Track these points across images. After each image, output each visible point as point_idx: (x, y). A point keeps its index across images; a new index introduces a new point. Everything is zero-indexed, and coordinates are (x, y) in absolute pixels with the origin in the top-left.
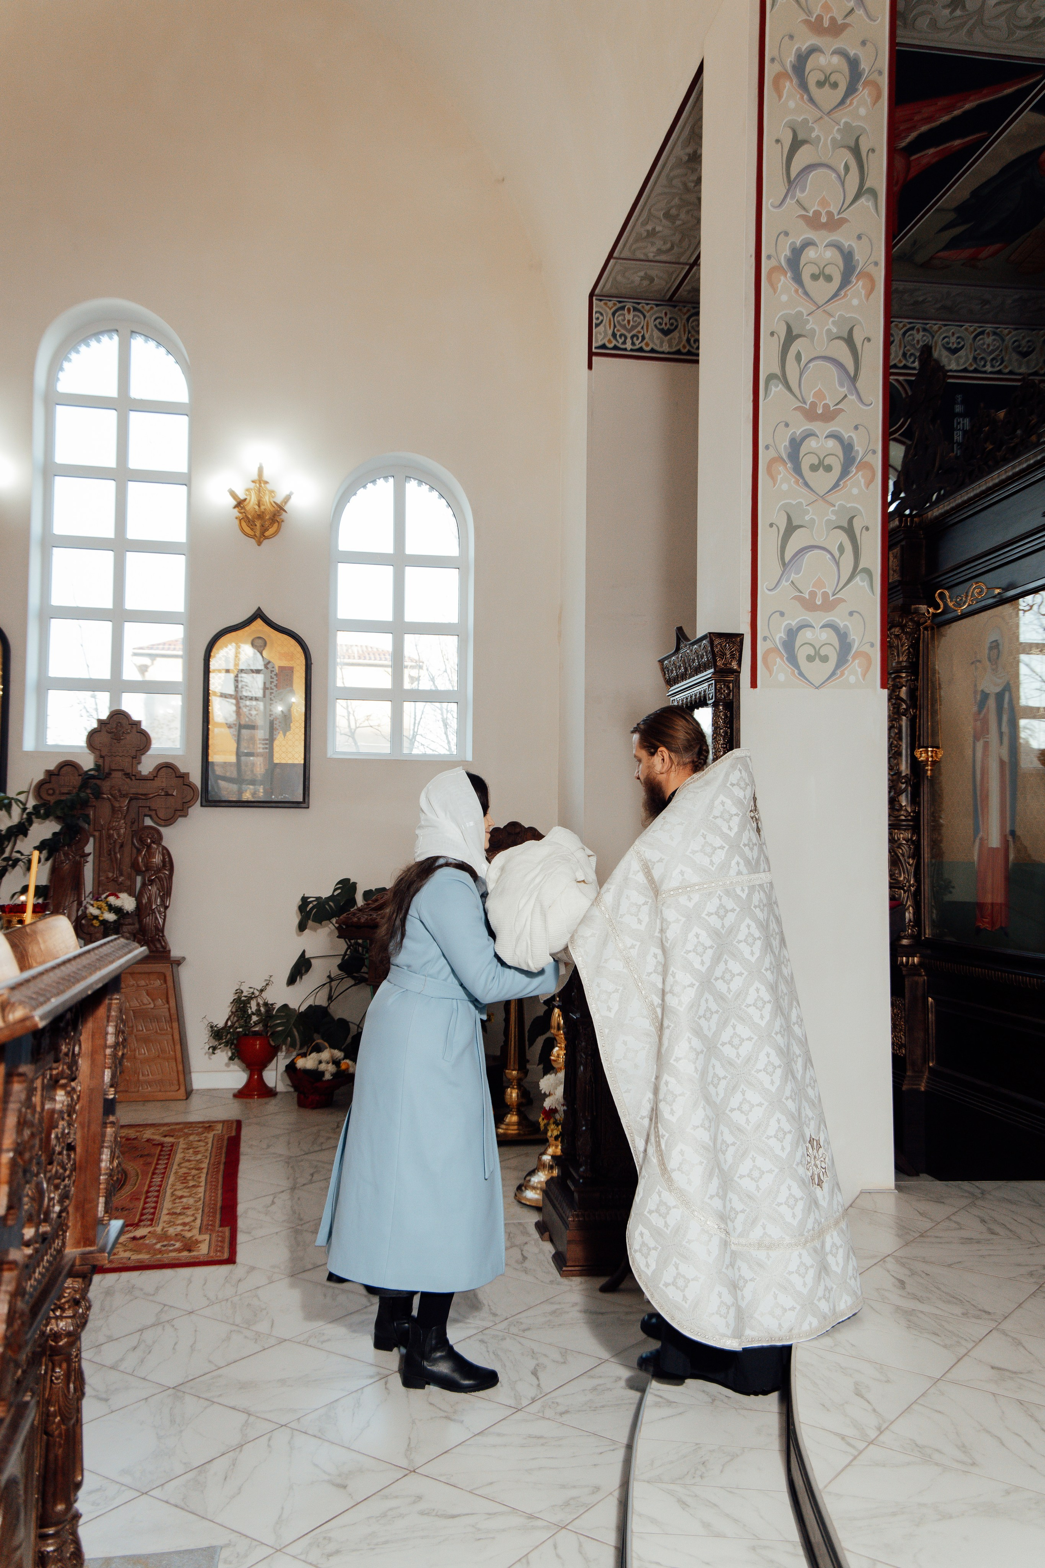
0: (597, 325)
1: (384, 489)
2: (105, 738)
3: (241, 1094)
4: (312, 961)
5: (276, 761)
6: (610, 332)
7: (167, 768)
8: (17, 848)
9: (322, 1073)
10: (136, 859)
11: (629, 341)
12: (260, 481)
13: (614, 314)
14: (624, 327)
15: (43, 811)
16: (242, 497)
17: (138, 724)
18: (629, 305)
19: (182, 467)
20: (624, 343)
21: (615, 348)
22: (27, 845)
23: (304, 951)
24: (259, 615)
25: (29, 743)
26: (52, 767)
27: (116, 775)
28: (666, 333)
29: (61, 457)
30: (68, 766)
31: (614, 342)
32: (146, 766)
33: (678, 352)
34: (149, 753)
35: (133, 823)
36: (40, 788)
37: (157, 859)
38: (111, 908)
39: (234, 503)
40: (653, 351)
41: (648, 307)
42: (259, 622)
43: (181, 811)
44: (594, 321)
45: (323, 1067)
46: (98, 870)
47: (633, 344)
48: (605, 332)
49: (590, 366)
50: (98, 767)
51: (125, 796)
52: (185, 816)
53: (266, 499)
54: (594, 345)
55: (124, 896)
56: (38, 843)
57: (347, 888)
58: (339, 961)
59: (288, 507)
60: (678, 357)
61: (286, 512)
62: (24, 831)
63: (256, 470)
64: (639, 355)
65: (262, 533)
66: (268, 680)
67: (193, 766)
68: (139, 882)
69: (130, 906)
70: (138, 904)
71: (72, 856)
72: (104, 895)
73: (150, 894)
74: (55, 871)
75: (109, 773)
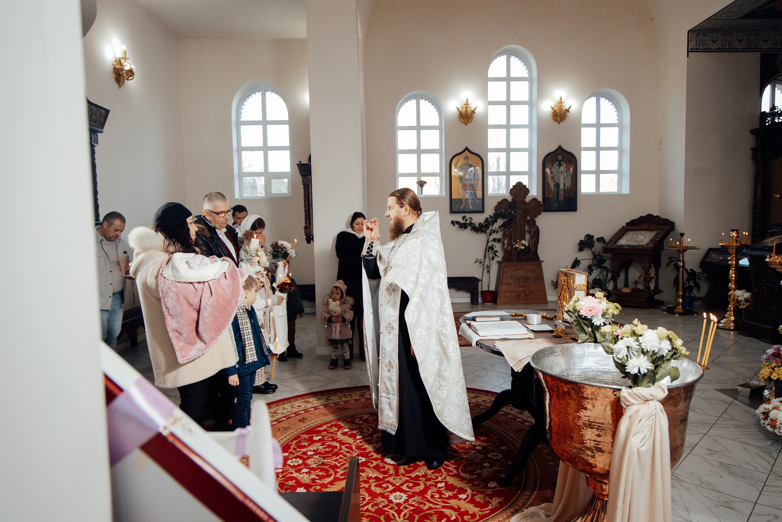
0: (690, 41)
1: (593, 100)
4: (580, 261)
5: (566, 196)
6: (695, 43)
7: (534, 200)
10: (528, 229)
11: (701, 46)
12: (561, 102)
13: (696, 37)
14: (700, 41)
16: (554, 108)
18: (701, 33)
20: (700, 47)
21: (696, 49)
22: (496, 225)
23: (577, 258)
24: (560, 148)
26: (499, 201)
28: (714, 42)
29: (490, 99)
30: (505, 200)
31: (696, 47)
32: (528, 199)
37: (534, 229)
38: (523, 245)
40: (710, 49)
41: (708, 34)
44: (689, 40)
47: (703, 47)
48: (693, 43)
49: (688, 56)
53: (562, 108)
54: (689, 48)
56: (500, 225)
57: (589, 237)
58: (591, 260)
59: (569, 110)
60: (719, 50)
61: (569, 112)
62: (496, 221)
63: (559, 99)
64: (705, 50)
65: (560, 120)
66: (563, 169)
67: (540, 199)
68: (527, 236)
69: (527, 244)
70: (529, 243)
71: (510, 229)
72: (519, 241)
73: (534, 240)
74: (504, 234)
75: (517, 202)
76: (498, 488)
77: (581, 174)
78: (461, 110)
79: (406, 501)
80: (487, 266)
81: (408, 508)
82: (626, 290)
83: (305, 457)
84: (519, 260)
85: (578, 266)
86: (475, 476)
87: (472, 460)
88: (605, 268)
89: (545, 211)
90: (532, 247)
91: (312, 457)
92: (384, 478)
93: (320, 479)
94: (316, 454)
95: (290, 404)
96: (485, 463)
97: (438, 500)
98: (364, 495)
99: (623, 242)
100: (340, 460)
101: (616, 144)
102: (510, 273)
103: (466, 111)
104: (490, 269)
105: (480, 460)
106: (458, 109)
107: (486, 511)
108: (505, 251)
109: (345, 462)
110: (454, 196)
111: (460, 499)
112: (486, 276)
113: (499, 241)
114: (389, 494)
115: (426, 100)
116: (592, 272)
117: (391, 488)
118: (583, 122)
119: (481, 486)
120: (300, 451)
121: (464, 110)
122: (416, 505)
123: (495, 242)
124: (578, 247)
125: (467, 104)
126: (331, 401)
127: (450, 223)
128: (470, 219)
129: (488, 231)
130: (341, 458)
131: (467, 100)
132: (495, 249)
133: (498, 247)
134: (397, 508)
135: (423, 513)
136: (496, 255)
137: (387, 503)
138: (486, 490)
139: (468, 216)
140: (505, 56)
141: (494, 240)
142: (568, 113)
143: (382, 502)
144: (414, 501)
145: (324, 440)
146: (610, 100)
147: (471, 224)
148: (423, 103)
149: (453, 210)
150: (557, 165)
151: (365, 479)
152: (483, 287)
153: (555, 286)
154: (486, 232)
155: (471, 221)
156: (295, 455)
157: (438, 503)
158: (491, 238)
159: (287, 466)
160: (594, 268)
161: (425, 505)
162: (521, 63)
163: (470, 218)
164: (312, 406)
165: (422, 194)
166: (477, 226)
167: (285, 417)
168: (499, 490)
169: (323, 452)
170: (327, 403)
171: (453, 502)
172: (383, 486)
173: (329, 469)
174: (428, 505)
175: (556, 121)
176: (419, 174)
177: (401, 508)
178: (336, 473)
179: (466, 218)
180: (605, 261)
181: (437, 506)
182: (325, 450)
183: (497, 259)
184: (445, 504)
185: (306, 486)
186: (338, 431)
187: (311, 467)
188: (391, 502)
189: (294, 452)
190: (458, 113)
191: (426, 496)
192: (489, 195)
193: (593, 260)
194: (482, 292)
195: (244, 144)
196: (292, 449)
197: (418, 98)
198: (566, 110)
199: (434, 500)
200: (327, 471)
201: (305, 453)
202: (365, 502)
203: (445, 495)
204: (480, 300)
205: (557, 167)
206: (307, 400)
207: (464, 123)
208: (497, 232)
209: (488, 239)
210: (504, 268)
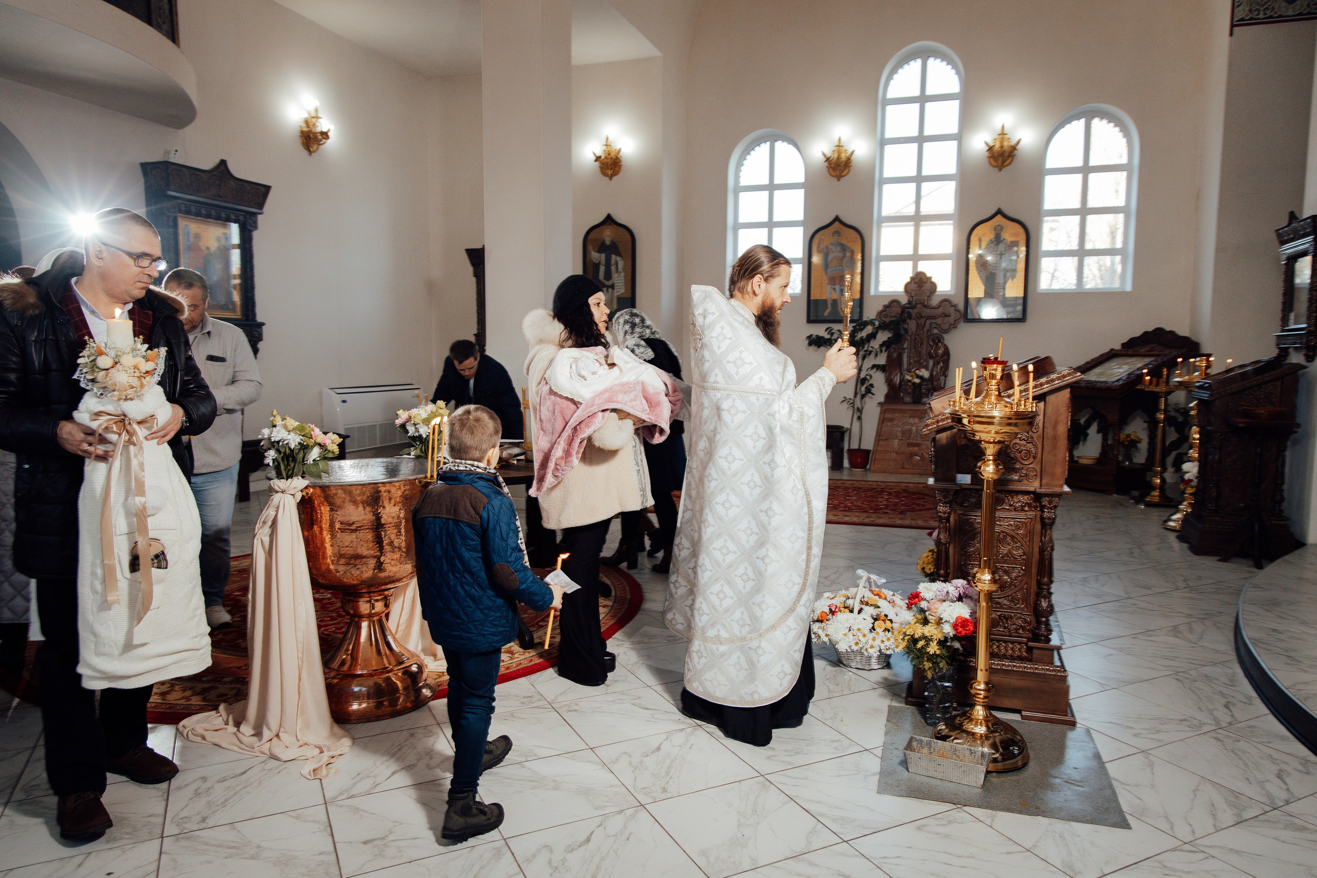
0: (1239, 6)
1: (1078, 126)
2: (914, 286)
5: (1007, 295)
6: (1247, 9)
7: (946, 301)
8: (871, 345)
10: (930, 351)
11: (1262, 13)
12: (1003, 134)
15: (883, 327)
16: (991, 144)
17: (930, 278)
19: (955, 130)
20: (1258, 14)
21: (1251, 19)
22: (875, 344)
24: (999, 212)
25: (872, 292)
26: (886, 303)
27: (919, 306)
29: (888, 135)
30: (894, 302)
31: (1251, 15)
32: (935, 302)
33: (1300, 14)
34: (937, 293)
35: (928, 331)
36: (880, 314)
37: (940, 352)
38: (918, 377)
39: (987, 148)
40: (1280, 16)
42: (999, 217)
43: (954, 326)
44: (1236, 4)
46: (909, 357)
47: (1265, 14)
48: (1244, 9)
49: (1231, 34)
50: (910, 302)
51: (924, 317)
52: (956, 328)
53: (1006, 144)
54: (1235, 19)
55: (923, 370)
56: (882, 343)
59: (1018, 147)
60: (1300, 17)
61: (1017, 150)
62: (872, 336)
63: (1000, 128)
64: (1270, 20)
65: (1002, 164)
66: (1004, 249)
67: (960, 300)
68: (929, 364)
69: (927, 376)
70: (931, 375)
71: (898, 349)
72: (913, 371)
73: (939, 369)
74: (889, 357)
75: (917, 304)
77: (1038, 257)
78: (828, 155)
80: (859, 408)
82: (1088, 461)
84: (915, 401)
89: (966, 320)
90: (938, 380)
99: (1088, 375)
101: (1120, 203)
102: (895, 422)
103: (839, 158)
104: (861, 413)
106: (824, 154)
108: (890, 384)
110: (815, 295)
112: (856, 425)
113: (881, 368)
115: (785, 141)
118: (1049, 165)
121: (836, 155)
123: (874, 370)
125: (838, 146)
127: (805, 340)
128: (838, 333)
131: (840, 139)
132: (871, 382)
133: (877, 378)
136: (871, 392)
139: (836, 327)
140: (919, 60)
141: (873, 367)
142: (1015, 151)
146: (1110, 120)
148: (782, 147)
149: (812, 318)
150: (992, 242)
152: (852, 443)
158: (870, 362)
175: (995, 167)
179: (833, 331)
183: (873, 400)
190: (825, 160)
192: (871, 295)
194: (850, 451)
197: (773, 139)
198: (1011, 146)
204: (846, 463)
205: (992, 245)
207: (835, 176)
208: (876, 355)
209: (862, 365)
210: (884, 414)
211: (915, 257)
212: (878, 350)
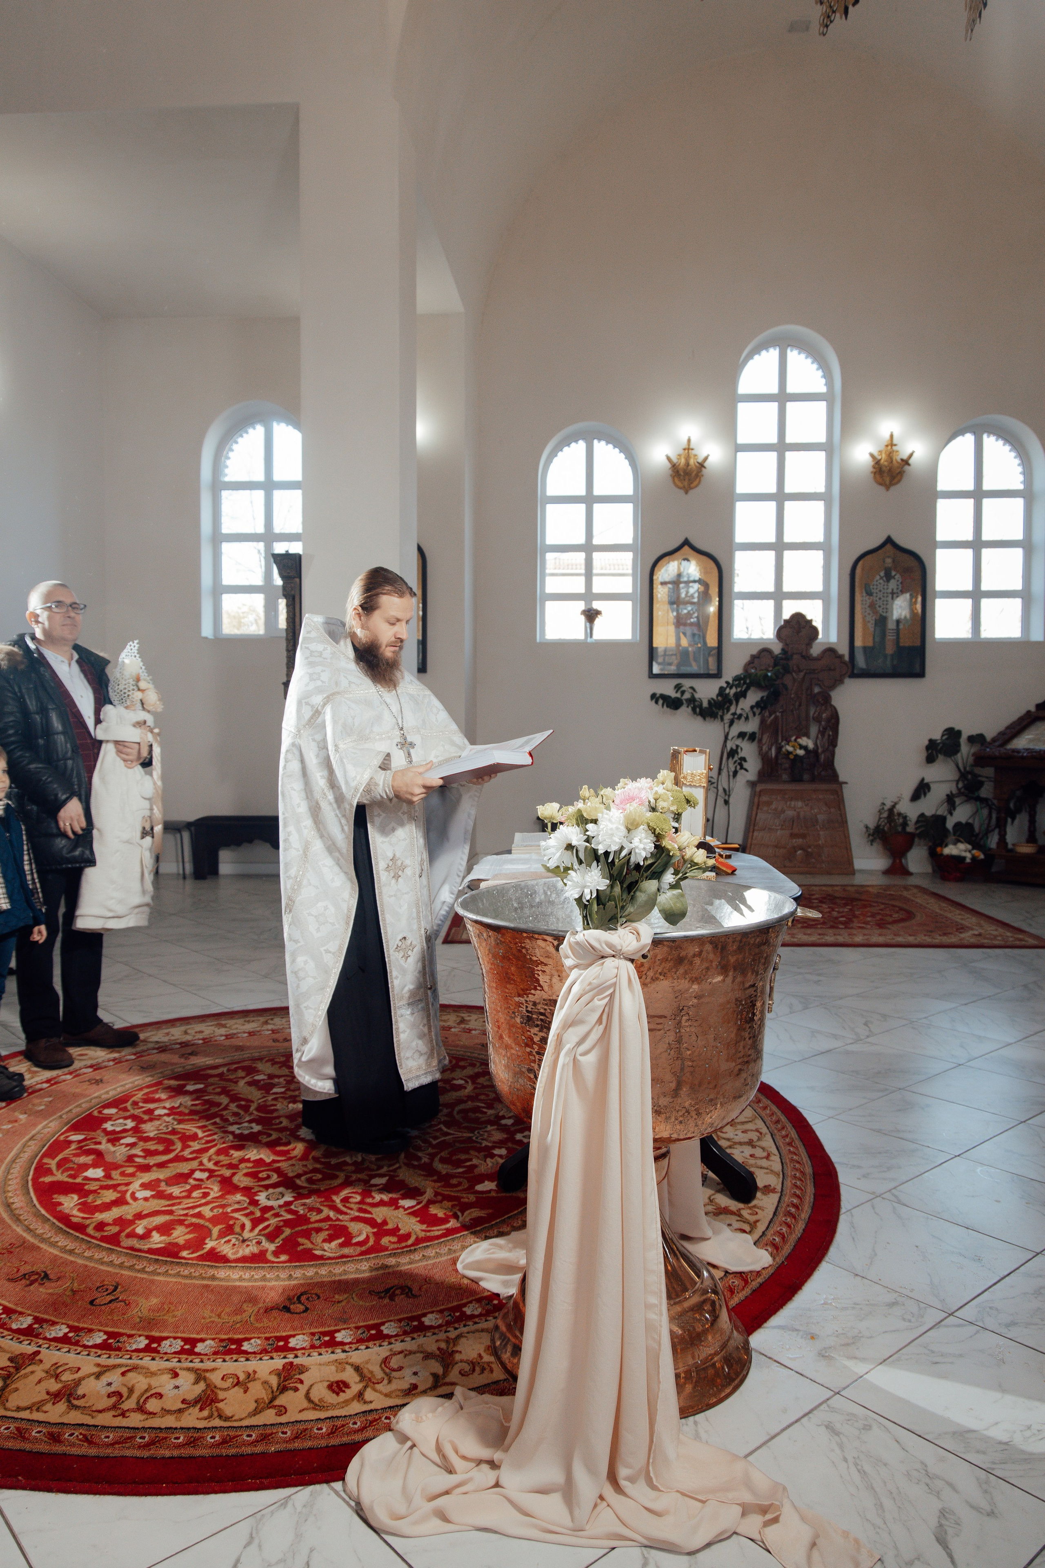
1: (969, 440)
3: (887, 872)
4: (932, 785)
5: (901, 645)
7: (830, 651)
8: (740, 707)
9: (964, 858)
10: (813, 714)
12: (891, 443)
15: (752, 683)
16: (879, 458)
19: (822, 438)
22: (746, 705)
23: (923, 779)
24: (889, 541)
26: (754, 652)
27: (795, 656)
29: (741, 440)
30: (765, 651)
32: (815, 650)
34: (818, 641)
35: (807, 690)
37: (826, 715)
38: (801, 747)
39: (872, 461)
42: (888, 547)
43: (839, 681)
45: (963, 854)
53: (895, 457)
55: (805, 739)
56: (754, 704)
57: (952, 734)
58: (954, 785)
59: (911, 462)
61: (909, 465)
62: (743, 695)
63: (887, 436)
65: (891, 482)
66: (895, 587)
67: (844, 650)
68: (814, 730)
69: (811, 745)
70: (816, 744)
71: (775, 712)
72: (793, 738)
73: (826, 737)
74: (763, 722)
75: (792, 656)
76: (493, 1194)
77: (935, 598)
78: (675, 460)
79: (288, 1204)
80: (724, 790)
81: (282, 1216)
82: (1027, 849)
83: (146, 1117)
84: (796, 778)
85: (925, 795)
86: (461, 1170)
87: (477, 1142)
88: (984, 801)
89: (853, 675)
90: (823, 752)
91: (158, 1119)
92: (274, 1161)
93: (145, 1157)
94: (168, 1115)
95: (183, 1028)
96: (500, 1148)
97: (352, 1206)
98: (212, 1189)
99: (1022, 743)
100: (210, 1127)
101: (1019, 535)
102: (773, 807)
103: (687, 464)
104: (729, 796)
105: (494, 1142)
106: (668, 458)
107: (437, 1231)
108: (764, 758)
109: (217, 1130)
110: (659, 642)
111: (397, 1208)
113: (752, 737)
114: (261, 1189)
115: (608, 443)
116: (954, 809)
117: (275, 1178)
118: (941, 486)
119: (460, 1188)
120: (142, 1107)
121: (683, 461)
122: (302, 1212)
123: (743, 739)
124: (924, 754)
125: (688, 449)
126: (270, 1027)
127: (649, 698)
128: (691, 691)
129: (728, 717)
130: (215, 1123)
131: (689, 441)
132: (741, 754)
133: (748, 750)
134: (258, 1214)
135: (305, 1227)
136: (742, 768)
137: (246, 1205)
138: (465, 1195)
139: (687, 683)
140: (778, 350)
141: (742, 735)
142: (906, 467)
143: (238, 1203)
144: (304, 1205)
145: (205, 1091)
146: (1007, 441)
147: (692, 701)
148: (601, 448)
149: (656, 669)
150: (881, 578)
151: (234, 1162)
153: (871, 838)
154: (722, 719)
155: (693, 696)
156: (128, 1114)
157: (349, 1211)
158: (735, 731)
159: (99, 1132)
160: (958, 801)
161: (319, 1211)
162: (812, 363)
163: (692, 688)
164: (224, 1033)
165: (591, 636)
166: (705, 704)
167: (157, 1049)
168: (493, 1197)
169: (187, 1111)
170: (258, 1029)
171: (379, 1214)
172: (260, 1175)
173: (176, 1141)
174: (327, 1212)
175: (881, 484)
176: (588, 595)
177: (266, 1216)
178: (185, 1147)
179: (683, 689)
180: (981, 784)
181: (341, 1217)
182: (194, 1108)
183: (744, 777)
184: (362, 1215)
185: (109, 1168)
186: (243, 1078)
187: (145, 1135)
188: (254, 1203)
189: (129, 1107)
190: (669, 465)
191: (334, 1198)
192: (732, 641)
193: (957, 784)
195: (226, 529)
196: (128, 1105)
197: (589, 437)
198: (902, 460)
199: (344, 1206)
200: (172, 1143)
201: (150, 1112)
202: (203, 1201)
203: (374, 1198)
205: (881, 581)
206: (223, 1022)
207: (683, 488)
208: (747, 718)
209: (728, 733)
210: (760, 796)
211: (778, 596)
212: (751, 715)
